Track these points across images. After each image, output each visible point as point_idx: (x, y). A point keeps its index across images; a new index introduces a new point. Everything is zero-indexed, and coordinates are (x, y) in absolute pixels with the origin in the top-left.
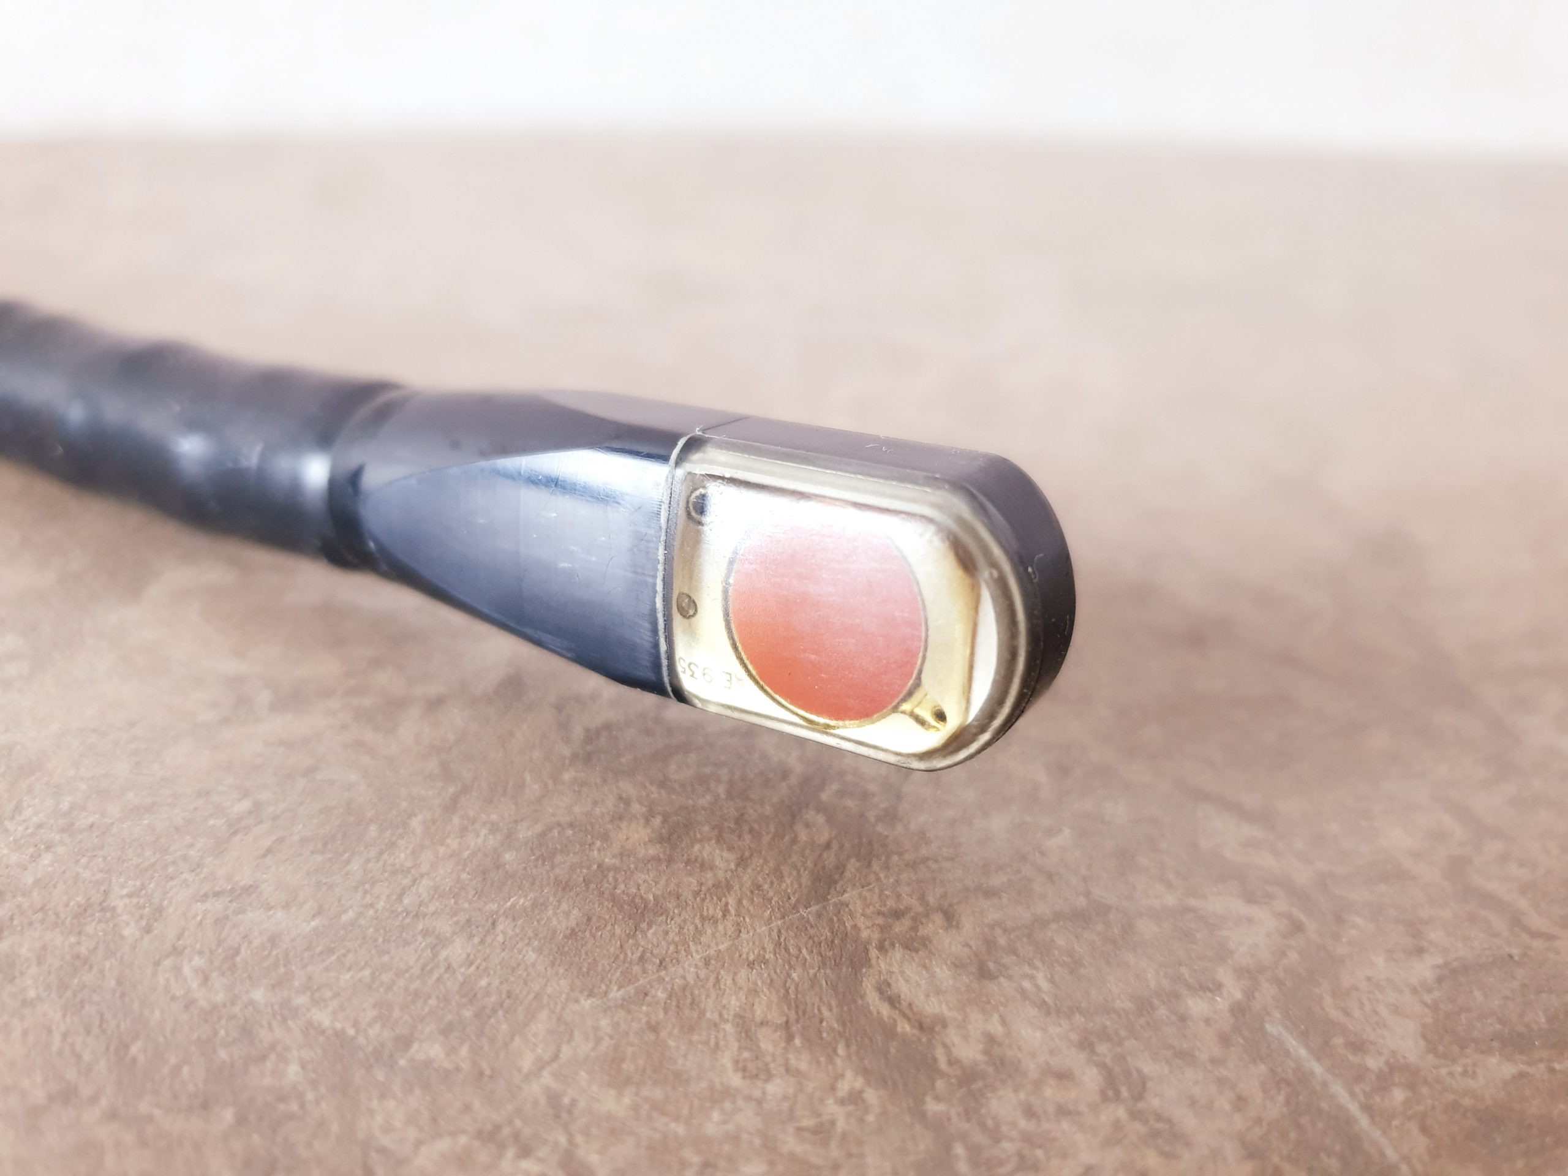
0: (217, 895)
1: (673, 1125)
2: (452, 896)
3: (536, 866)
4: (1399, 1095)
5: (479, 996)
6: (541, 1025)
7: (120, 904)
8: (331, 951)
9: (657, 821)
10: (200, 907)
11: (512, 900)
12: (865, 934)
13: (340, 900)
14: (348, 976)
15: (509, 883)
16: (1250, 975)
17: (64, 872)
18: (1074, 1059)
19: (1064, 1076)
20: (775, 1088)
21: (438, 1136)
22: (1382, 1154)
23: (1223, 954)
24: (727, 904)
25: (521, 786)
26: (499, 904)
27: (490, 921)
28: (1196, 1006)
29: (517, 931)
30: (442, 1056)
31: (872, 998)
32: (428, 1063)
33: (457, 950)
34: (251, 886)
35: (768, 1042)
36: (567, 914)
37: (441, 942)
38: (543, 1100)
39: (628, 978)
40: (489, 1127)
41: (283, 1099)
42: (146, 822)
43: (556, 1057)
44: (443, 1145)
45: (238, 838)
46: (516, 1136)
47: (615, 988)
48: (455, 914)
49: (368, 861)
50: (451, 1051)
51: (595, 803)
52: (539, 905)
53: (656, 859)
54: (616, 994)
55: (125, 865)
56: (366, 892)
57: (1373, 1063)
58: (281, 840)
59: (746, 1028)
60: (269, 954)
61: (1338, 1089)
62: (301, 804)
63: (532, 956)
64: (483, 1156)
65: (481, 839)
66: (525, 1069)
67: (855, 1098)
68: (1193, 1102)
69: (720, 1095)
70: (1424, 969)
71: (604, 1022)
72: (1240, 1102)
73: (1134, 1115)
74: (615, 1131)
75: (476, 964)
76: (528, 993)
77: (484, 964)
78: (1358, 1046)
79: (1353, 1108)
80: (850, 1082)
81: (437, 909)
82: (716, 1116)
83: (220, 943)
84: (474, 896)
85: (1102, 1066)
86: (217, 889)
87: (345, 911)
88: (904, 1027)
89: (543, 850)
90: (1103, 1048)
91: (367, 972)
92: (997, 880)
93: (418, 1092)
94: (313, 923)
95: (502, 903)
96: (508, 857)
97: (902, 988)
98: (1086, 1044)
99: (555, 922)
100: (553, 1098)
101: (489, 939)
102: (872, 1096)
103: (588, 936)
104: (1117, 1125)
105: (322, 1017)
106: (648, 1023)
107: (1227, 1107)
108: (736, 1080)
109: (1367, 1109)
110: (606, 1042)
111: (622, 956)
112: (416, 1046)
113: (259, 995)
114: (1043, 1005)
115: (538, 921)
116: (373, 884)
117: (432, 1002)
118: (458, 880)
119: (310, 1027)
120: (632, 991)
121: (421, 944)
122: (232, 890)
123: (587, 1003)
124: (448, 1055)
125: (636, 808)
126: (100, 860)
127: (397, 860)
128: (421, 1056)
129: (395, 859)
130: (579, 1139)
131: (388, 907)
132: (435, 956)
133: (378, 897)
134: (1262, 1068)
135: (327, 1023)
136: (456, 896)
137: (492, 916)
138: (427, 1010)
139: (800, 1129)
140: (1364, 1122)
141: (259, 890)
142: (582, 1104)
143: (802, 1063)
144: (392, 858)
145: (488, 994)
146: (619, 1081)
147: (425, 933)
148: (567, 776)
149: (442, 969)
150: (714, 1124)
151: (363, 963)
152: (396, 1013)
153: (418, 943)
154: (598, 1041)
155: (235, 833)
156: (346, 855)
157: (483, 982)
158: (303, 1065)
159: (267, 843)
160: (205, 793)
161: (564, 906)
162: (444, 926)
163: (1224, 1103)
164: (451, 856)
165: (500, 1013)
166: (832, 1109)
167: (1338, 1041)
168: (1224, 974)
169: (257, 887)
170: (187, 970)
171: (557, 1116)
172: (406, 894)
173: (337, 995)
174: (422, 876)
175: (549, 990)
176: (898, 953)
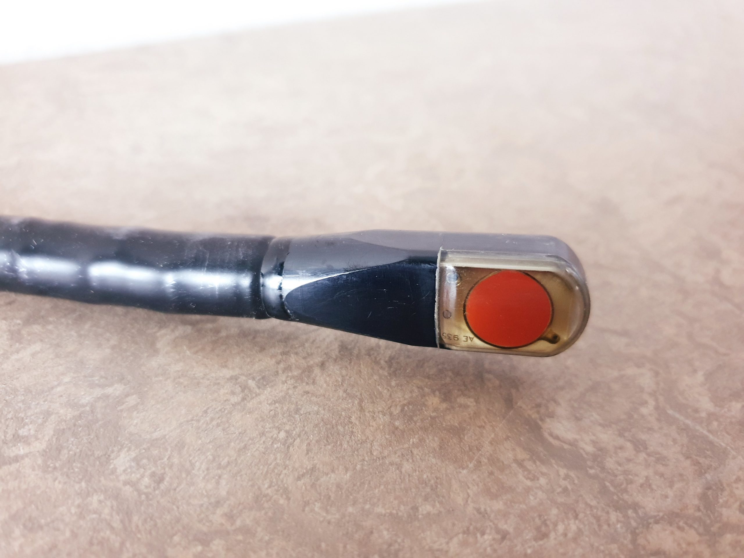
0: (303, 475)
1: (521, 506)
2: (389, 446)
3: (409, 424)
4: (715, 424)
5: (427, 482)
6: (455, 486)
7: (269, 491)
8: (363, 483)
9: (437, 393)
10: (300, 483)
11: (411, 441)
12: (533, 416)
13: (350, 462)
14: (377, 491)
15: (405, 434)
16: (653, 394)
17: (235, 486)
18: (621, 441)
19: (621, 448)
20: (543, 481)
21: (451, 539)
22: (721, 445)
23: (642, 390)
24: (483, 419)
25: (380, 393)
26: (408, 444)
27: (410, 451)
28: (644, 411)
29: (422, 452)
30: (432, 509)
31: (551, 440)
32: (429, 514)
33: (407, 467)
34: (313, 468)
35: (529, 465)
36: (434, 440)
37: (399, 467)
38: (475, 512)
39: (471, 459)
40: (465, 529)
41: (390, 545)
42: (249, 454)
43: (469, 495)
44: (455, 540)
45: (291, 449)
46: (476, 528)
47: (469, 463)
48: (396, 453)
49: (348, 442)
50: (434, 506)
51: (411, 392)
52: (422, 440)
53: (447, 409)
54: (471, 465)
55: (257, 475)
56: (357, 455)
57: (703, 415)
58: (309, 444)
59: (520, 464)
60: (342, 493)
61: (698, 427)
62: (304, 426)
63: (434, 461)
64: (471, 540)
65: (383, 419)
66: (462, 504)
67: (567, 477)
68: (662, 445)
69: (528, 490)
70: (700, 377)
71: (475, 477)
72: (675, 441)
73: (649, 455)
74: (505, 515)
75: (417, 470)
76: (443, 475)
77: (420, 469)
78: (696, 411)
79: (705, 432)
80: (563, 472)
81: (388, 453)
82: (532, 498)
83: (320, 494)
84: (397, 444)
85: (630, 441)
86: (301, 473)
87: (356, 466)
88: (566, 446)
89: (407, 417)
90: (626, 434)
91: (382, 487)
92: (561, 383)
93: (434, 526)
94: (348, 475)
95: (409, 443)
96: (397, 423)
97: (557, 432)
98: (621, 435)
99: (432, 445)
100: (478, 511)
101: (414, 459)
102: (572, 474)
103: (446, 446)
104: (646, 460)
105: (380, 510)
106: (488, 472)
107: (672, 443)
108: (529, 483)
109: (709, 431)
110: (481, 485)
111: (463, 450)
112: (420, 509)
113: (350, 509)
114: (600, 425)
115: (426, 446)
116: (357, 451)
117: (413, 490)
118: (386, 439)
119: (379, 516)
120: (475, 462)
121: (392, 469)
122: (307, 472)
123: (465, 472)
124: (434, 508)
125: (426, 390)
126: (245, 476)
127: (359, 438)
128: (425, 512)
129: (357, 438)
130: (496, 522)
131: (370, 458)
132: (401, 472)
133: (363, 455)
134: (674, 427)
135: (384, 512)
136: (390, 445)
137: (409, 450)
138: (414, 494)
139: (558, 493)
140: (711, 437)
141: (317, 468)
142: (488, 509)
143: (544, 469)
144: (356, 438)
145: (429, 481)
146: (494, 497)
147: (391, 464)
148: (393, 383)
149: (407, 476)
150: (532, 501)
151: (378, 485)
152: (405, 499)
153: (391, 469)
154: (478, 485)
155: (288, 447)
156: (338, 442)
157: (425, 476)
158: (388, 530)
159: (304, 447)
160: (263, 434)
161: (431, 437)
162: (396, 459)
163: (670, 443)
164: (377, 430)
165: (439, 486)
166: (563, 483)
167: (689, 410)
168: (646, 397)
169: (315, 467)
170: (316, 509)
171: (484, 516)
172: (372, 451)
173: (379, 500)
174: (372, 441)
175: (449, 471)
176: (548, 420)
